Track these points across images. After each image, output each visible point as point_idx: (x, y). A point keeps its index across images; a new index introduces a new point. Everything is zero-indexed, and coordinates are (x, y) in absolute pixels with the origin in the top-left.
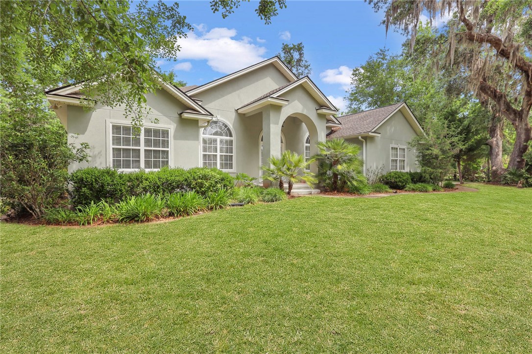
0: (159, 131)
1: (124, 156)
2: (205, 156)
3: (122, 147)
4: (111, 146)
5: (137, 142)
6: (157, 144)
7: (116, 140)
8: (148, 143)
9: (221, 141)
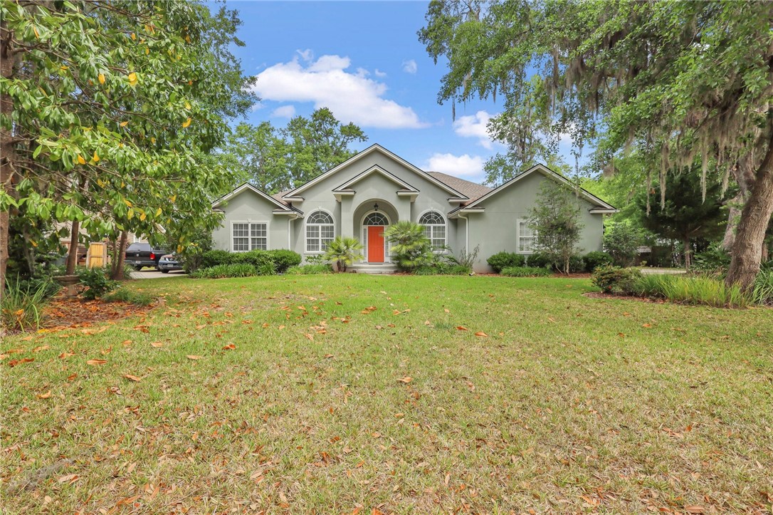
0: (260, 225)
1: (240, 243)
2: (308, 240)
3: (238, 237)
4: (232, 237)
5: (247, 233)
6: (259, 234)
7: (235, 233)
8: (253, 233)
9: (323, 228)
